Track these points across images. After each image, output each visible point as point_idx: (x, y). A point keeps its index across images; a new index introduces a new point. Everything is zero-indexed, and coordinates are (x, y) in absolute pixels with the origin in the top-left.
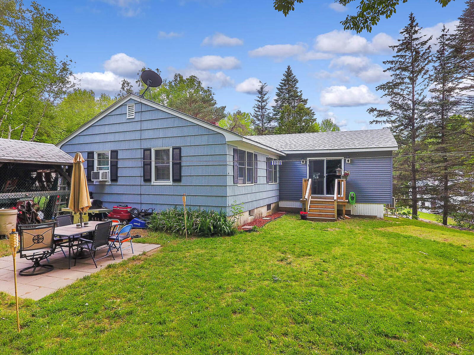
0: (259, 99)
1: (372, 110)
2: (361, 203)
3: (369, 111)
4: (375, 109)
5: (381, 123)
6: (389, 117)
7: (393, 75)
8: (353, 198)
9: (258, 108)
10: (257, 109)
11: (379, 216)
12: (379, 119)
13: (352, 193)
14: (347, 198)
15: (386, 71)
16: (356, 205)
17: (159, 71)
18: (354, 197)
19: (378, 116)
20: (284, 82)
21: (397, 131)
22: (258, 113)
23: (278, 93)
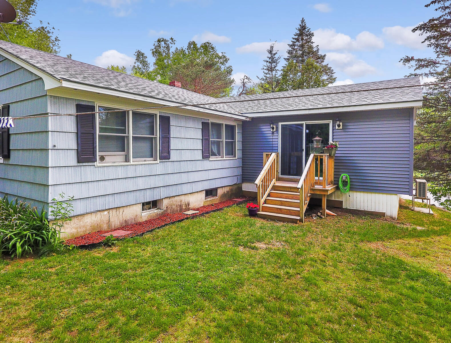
0: (268, 59)
1: (408, 60)
2: (360, 191)
3: (402, 61)
4: (412, 59)
5: (421, 76)
6: (433, 68)
7: (439, 8)
8: (345, 183)
9: (268, 70)
10: (266, 71)
11: (388, 213)
12: (418, 72)
13: (344, 176)
14: (335, 182)
15: (429, 5)
16: (351, 193)
17: (173, 40)
18: (347, 182)
19: (417, 68)
20: (297, 37)
21: (445, 87)
22: (268, 76)
23: (290, 50)
